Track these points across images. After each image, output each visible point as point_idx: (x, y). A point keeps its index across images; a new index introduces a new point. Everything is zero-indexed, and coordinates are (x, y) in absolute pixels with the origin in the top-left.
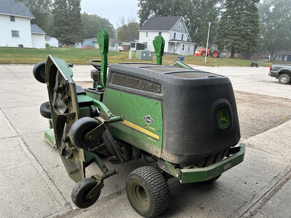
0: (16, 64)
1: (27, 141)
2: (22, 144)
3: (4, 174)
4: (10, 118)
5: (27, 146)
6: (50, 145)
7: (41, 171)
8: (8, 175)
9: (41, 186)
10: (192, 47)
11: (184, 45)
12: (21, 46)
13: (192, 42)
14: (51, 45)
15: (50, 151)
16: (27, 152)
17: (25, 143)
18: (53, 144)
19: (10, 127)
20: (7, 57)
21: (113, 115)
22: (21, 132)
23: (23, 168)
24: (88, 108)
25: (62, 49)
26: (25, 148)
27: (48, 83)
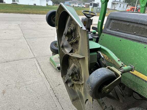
0: (33, 14)
1: (40, 62)
2: (37, 64)
3: (26, 88)
4: (30, 45)
5: (40, 66)
6: (53, 66)
7: (49, 88)
8: (29, 89)
9: (50, 103)
10: (126, 6)
11: (121, 4)
12: (35, 5)
13: (125, 2)
14: (49, 5)
15: (53, 71)
16: (40, 70)
17: (38, 63)
18: (55, 67)
19: (30, 51)
20: (28, 10)
21: (124, 65)
22: (36, 55)
23: (38, 83)
24: (96, 53)
25: (54, 6)
26: (38, 67)
27: (57, 27)
